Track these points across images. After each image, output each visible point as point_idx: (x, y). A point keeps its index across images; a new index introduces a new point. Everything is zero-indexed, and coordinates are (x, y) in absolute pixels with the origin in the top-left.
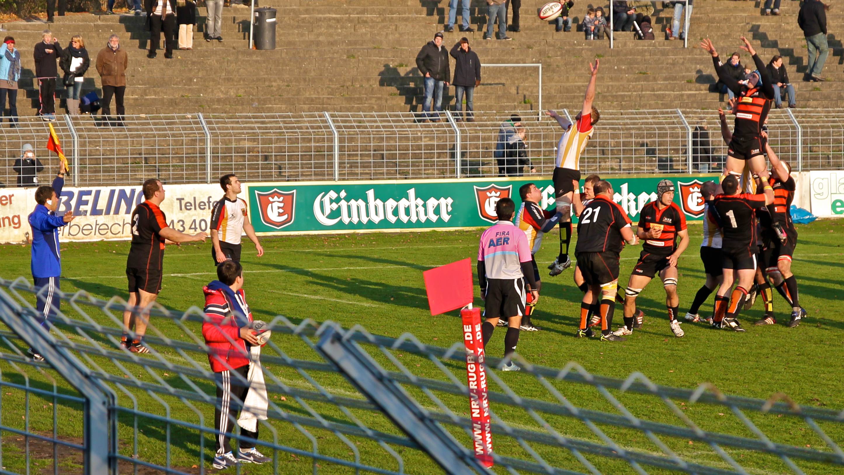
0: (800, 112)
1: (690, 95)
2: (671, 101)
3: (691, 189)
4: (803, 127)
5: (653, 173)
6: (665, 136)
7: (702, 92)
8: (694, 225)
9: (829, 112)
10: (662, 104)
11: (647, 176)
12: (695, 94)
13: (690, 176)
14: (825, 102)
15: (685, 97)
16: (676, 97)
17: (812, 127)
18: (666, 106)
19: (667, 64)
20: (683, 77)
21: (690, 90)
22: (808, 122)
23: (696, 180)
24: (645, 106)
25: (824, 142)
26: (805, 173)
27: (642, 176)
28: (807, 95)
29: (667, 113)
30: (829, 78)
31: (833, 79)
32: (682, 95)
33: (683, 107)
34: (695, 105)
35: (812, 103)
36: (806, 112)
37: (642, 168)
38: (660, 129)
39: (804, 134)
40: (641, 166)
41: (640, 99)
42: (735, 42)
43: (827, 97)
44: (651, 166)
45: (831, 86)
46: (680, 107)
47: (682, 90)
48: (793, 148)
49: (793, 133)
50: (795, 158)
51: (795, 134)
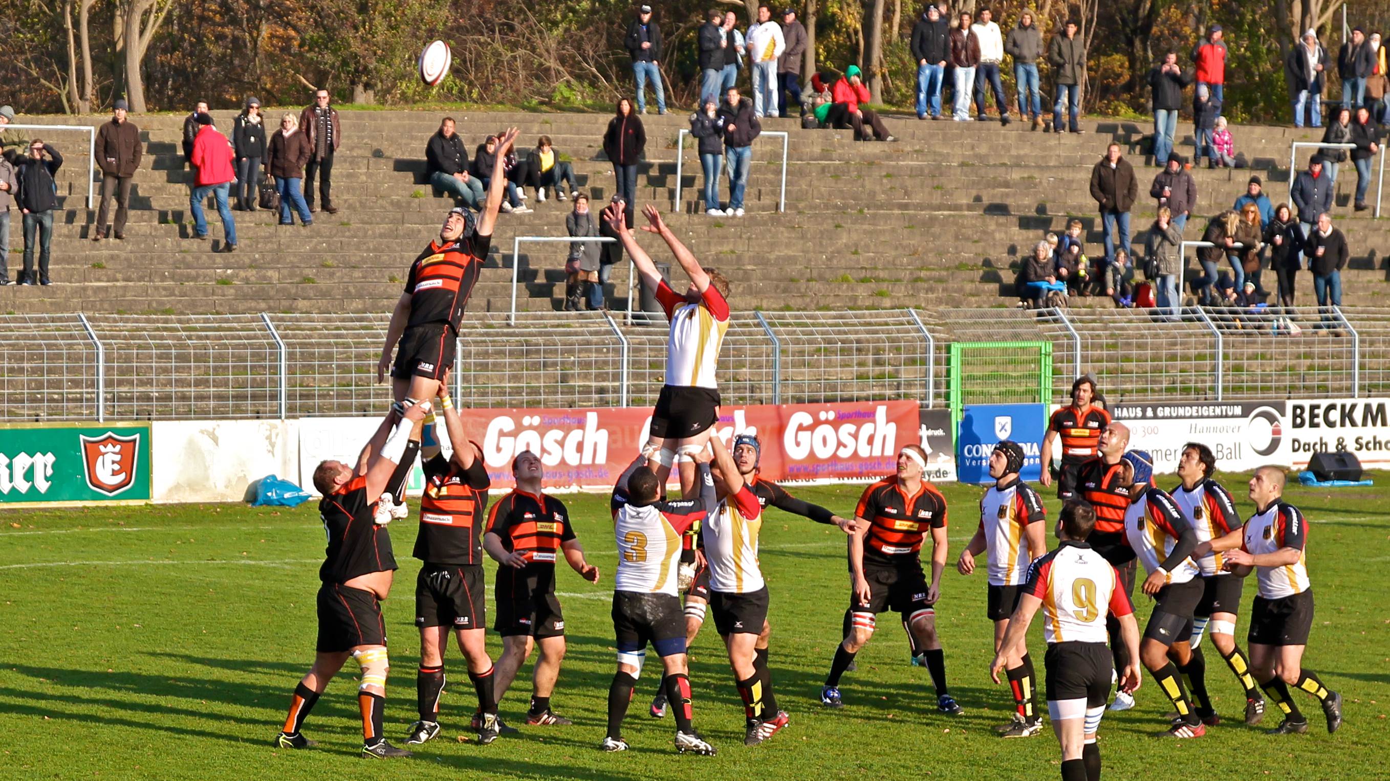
0: (282, 319)
1: (99, 288)
2: (67, 299)
3: (102, 448)
4: (288, 345)
5: (37, 421)
6: (59, 357)
7: (118, 284)
8: (106, 508)
9: (329, 320)
10: (51, 304)
11: (28, 426)
12: (107, 287)
13: (101, 426)
14: (323, 303)
15: (90, 292)
16: (75, 292)
17: (302, 345)
18: (58, 307)
19: (60, 236)
20: (86, 259)
21: (99, 280)
22: (294, 336)
23: (110, 433)
24: (22, 307)
25: (324, 369)
26: (292, 421)
27: (19, 426)
28: (293, 291)
29: (61, 319)
30: (329, 262)
31: (335, 263)
32: (85, 289)
33: (88, 310)
34: (106, 306)
35: (301, 304)
36: (291, 320)
37: (18, 411)
38: (49, 347)
39: (291, 356)
40: (17, 408)
41: (14, 296)
42: (173, 200)
43: (324, 294)
44: (35, 409)
45: (332, 275)
46: (82, 309)
47: (85, 280)
48: (271, 380)
49: (271, 354)
50: (274, 397)
51: (276, 357)
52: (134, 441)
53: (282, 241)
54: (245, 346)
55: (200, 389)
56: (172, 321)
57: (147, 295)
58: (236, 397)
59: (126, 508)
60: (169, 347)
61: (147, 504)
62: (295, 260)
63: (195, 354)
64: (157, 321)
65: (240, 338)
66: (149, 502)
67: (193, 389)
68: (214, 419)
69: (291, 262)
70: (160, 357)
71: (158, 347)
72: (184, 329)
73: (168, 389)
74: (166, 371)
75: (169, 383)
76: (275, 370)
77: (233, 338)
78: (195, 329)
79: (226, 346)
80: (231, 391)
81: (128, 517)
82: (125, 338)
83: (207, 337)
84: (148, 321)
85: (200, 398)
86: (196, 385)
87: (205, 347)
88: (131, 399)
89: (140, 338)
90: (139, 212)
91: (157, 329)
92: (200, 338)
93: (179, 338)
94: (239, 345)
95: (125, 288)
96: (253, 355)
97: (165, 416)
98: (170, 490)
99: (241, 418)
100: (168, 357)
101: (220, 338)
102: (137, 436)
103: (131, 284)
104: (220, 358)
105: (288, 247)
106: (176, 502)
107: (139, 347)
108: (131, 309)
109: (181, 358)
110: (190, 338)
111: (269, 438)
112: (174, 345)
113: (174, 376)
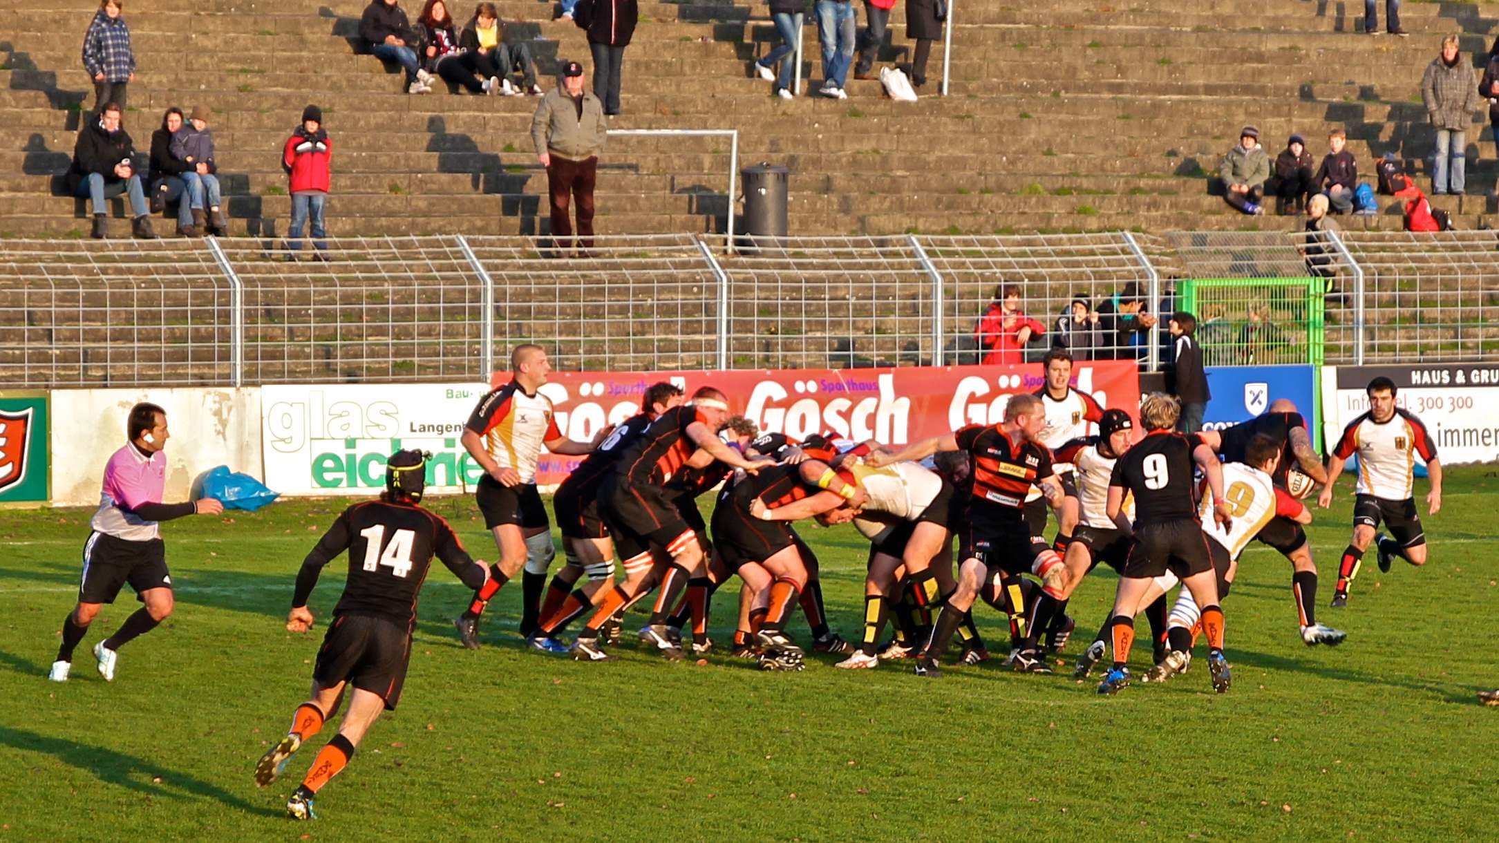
0: (237, 245)
4: (247, 282)
17: (265, 282)
22: (255, 270)
25: (296, 316)
26: (250, 389)
36: (250, 246)
39: (249, 298)
48: (222, 331)
49: (221, 295)
50: (226, 356)
51: (226, 298)
52: (25, 418)
53: (237, 135)
54: (183, 284)
55: (119, 344)
56: (79, 248)
57: (43, 211)
58: (171, 356)
59: (13, 513)
60: (75, 284)
61: (43, 508)
62: (255, 162)
63: (112, 294)
64: (58, 247)
65: (176, 272)
66: (47, 505)
67: (109, 344)
68: (139, 386)
69: (250, 164)
70: (62, 299)
71: (59, 284)
72: (97, 259)
73: (73, 345)
74: (73, 318)
75: (74, 337)
76: (226, 317)
77: (167, 271)
78: (112, 260)
79: (156, 284)
80: (164, 346)
81: (16, 526)
82: (12, 271)
83: (130, 271)
84: (45, 247)
85: (119, 357)
86: (114, 339)
87: (127, 285)
88: (21, 359)
89: (33, 271)
90: (32, 93)
91: (58, 259)
92: (119, 271)
93: (90, 272)
94: (176, 281)
95: (12, 201)
96: (195, 296)
97: (67, 383)
98: (76, 488)
99: (179, 386)
100: (73, 298)
101: (148, 271)
102: (30, 411)
103: (20, 195)
104: (148, 300)
105: (245, 143)
106: (85, 504)
107: (33, 283)
108: (21, 231)
109: (91, 300)
110: (104, 271)
111: (218, 413)
112: (83, 282)
113: (82, 326)
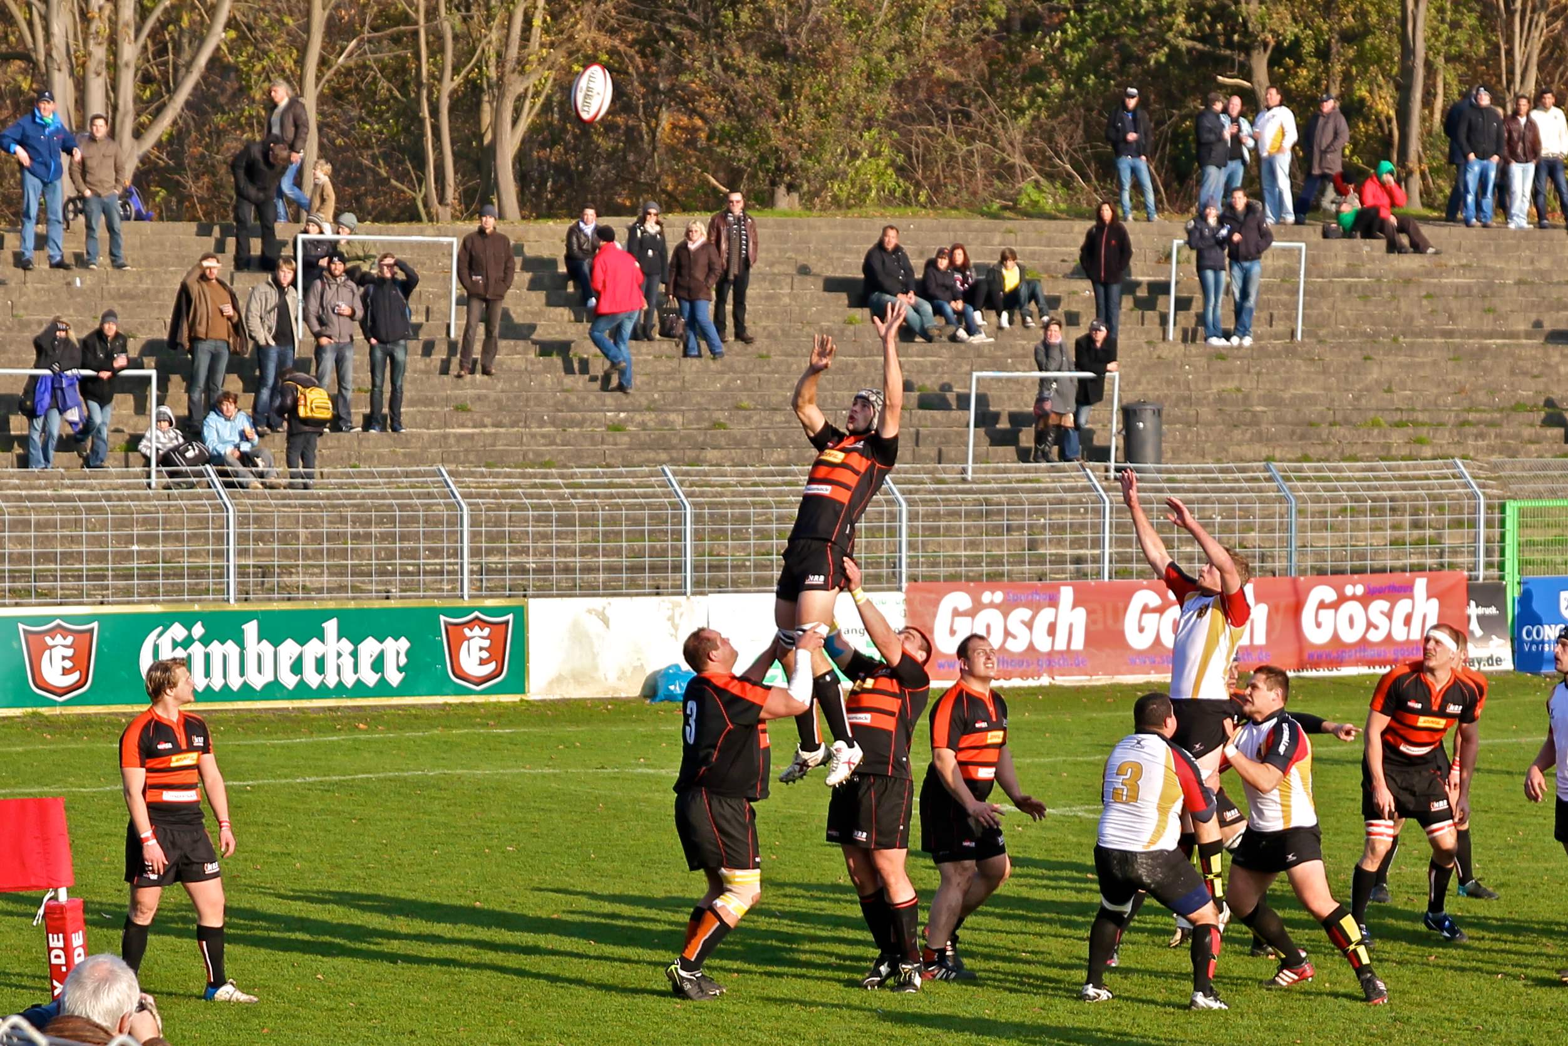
0: (687, 474)
1: (463, 436)
2: (424, 449)
3: (467, 631)
4: (695, 505)
5: (388, 598)
6: (414, 520)
7: (486, 430)
8: (473, 704)
9: (744, 474)
10: (405, 455)
11: (377, 604)
12: (472, 435)
13: (466, 604)
14: (736, 453)
15: (452, 441)
16: (433, 440)
17: (712, 505)
18: (413, 459)
19: (415, 372)
20: (447, 400)
21: (463, 426)
22: (702, 494)
23: (476, 613)
24: (369, 459)
25: (738, 535)
26: (699, 598)
27: (366, 605)
28: (701, 439)
29: (416, 474)
30: (745, 404)
31: (752, 405)
32: (445, 437)
33: (451, 462)
34: (472, 457)
35: (711, 454)
36: (698, 474)
37: (364, 587)
38: (402, 507)
39: (698, 519)
40: (363, 582)
41: (360, 444)
42: (553, 327)
43: (738, 443)
44: (386, 583)
45: (748, 419)
46: (443, 461)
47: (446, 426)
48: (674, 548)
49: (674, 516)
50: (678, 568)
51: (680, 520)
52: (507, 623)
53: (687, 377)
54: (642, 507)
55: (587, 559)
56: (552, 476)
57: (522, 444)
58: (631, 569)
59: (497, 705)
60: (548, 508)
61: (522, 701)
62: (703, 401)
63: (581, 516)
64: (534, 476)
65: (635, 496)
66: (524, 698)
67: (578, 559)
68: (603, 595)
69: (698, 403)
70: (538, 520)
71: (535, 507)
72: (567, 486)
73: (547, 559)
74: (545, 536)
75: (549, 551)
76: (679, 535)
77: (627, 496)
78: (581, 486)
79: (618, 507)
80: (625, 562)
81: (499, 716)
82: (495, 496)
83: (595, 496)
84: (523, 476)
85: (587, 569)
86: (582, 554)
87: (593, 508)
88: (502, 571)
89: (513, 496)
90: (512, 342)
91: (534, 486)
92: (586, 496)
93: (561, 497)
94: (635, 505)
95: (495, 435)
96: (651, 517)
97: (544, 591)
98: (551, 683)
99: (637, 595)
100: (547, 520)
101: (612, 496)
102: (510, 617)
103: (502, 430)
104: (612, 521)
105: (694, 384)
106: (557, 697)
107: (512, 508)
108: (502, 462)
109: (563, 521)
110: (574, 496)
111: (671, 619)
112: (555, 506)
113: (554, 543)
